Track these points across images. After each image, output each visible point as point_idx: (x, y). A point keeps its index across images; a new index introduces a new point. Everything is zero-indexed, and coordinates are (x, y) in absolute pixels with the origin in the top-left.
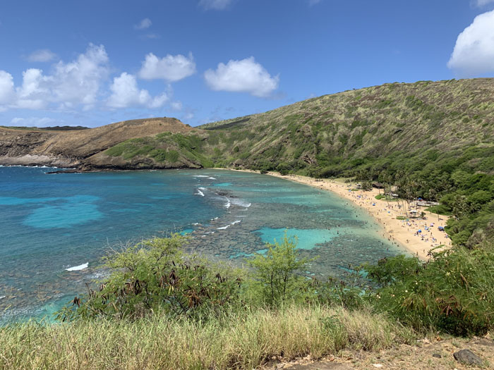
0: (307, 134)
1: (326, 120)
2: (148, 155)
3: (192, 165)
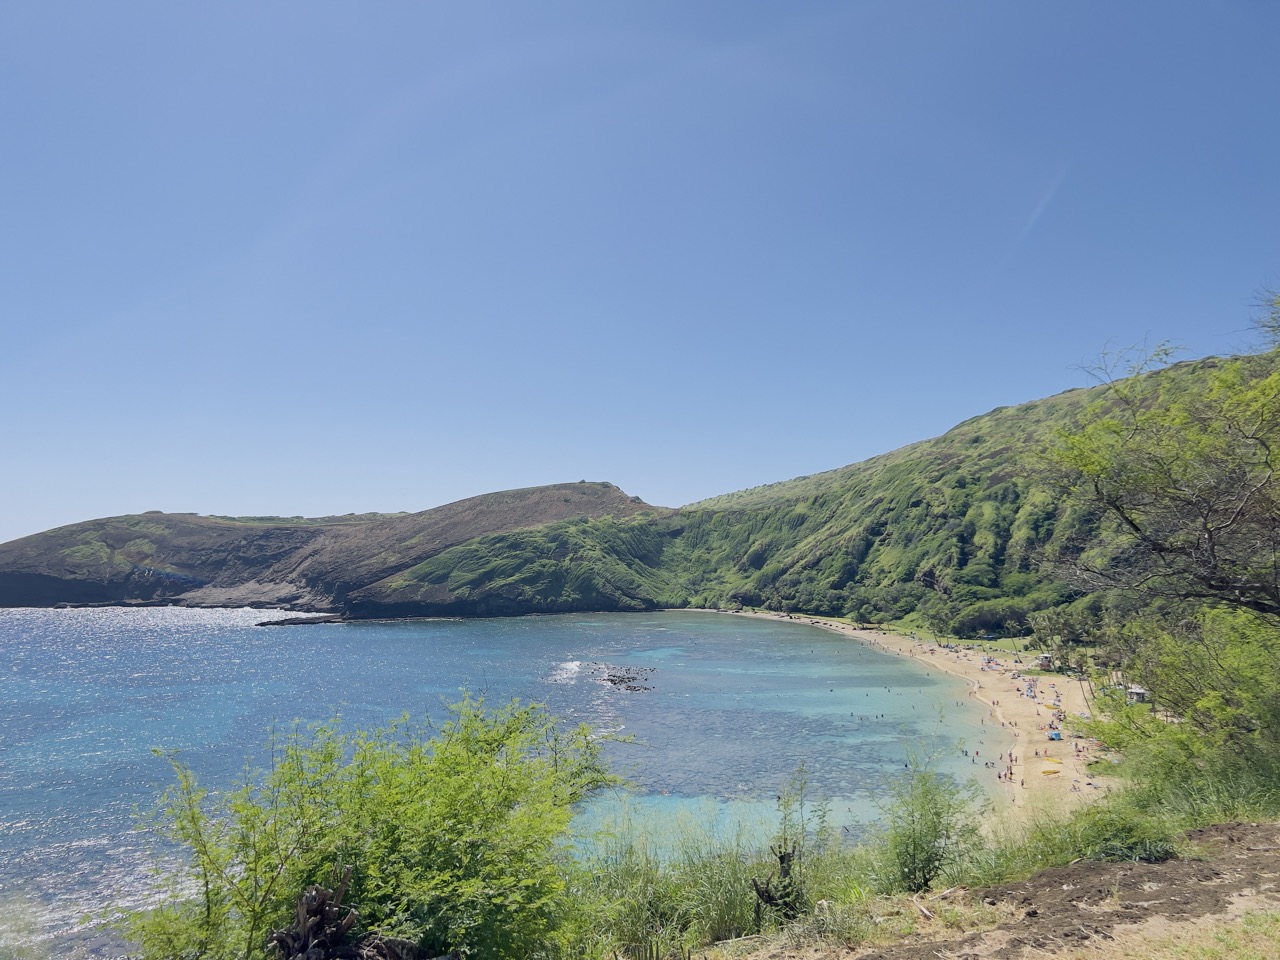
0: (937, 510)
1: (995, 470)
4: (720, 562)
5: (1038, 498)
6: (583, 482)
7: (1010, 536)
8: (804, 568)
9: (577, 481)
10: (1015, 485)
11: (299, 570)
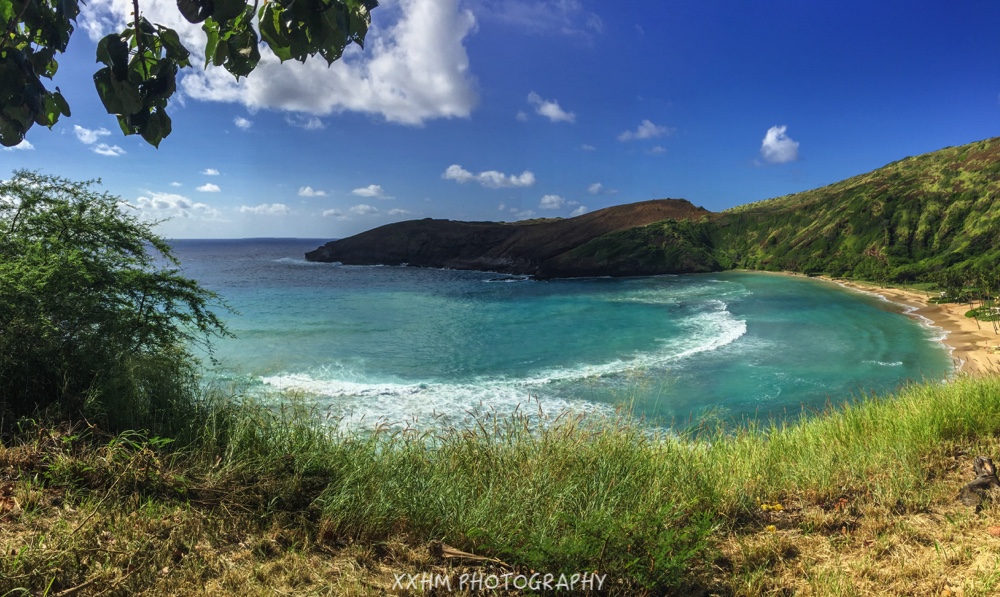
0: (876, 214)
1: (908, 192)
4: (752, 243)
5: (932, 207)
6: (669, 199)
7: (916, 229)
8: (802, 246)
9: (666, 198)
10: (919, 200)
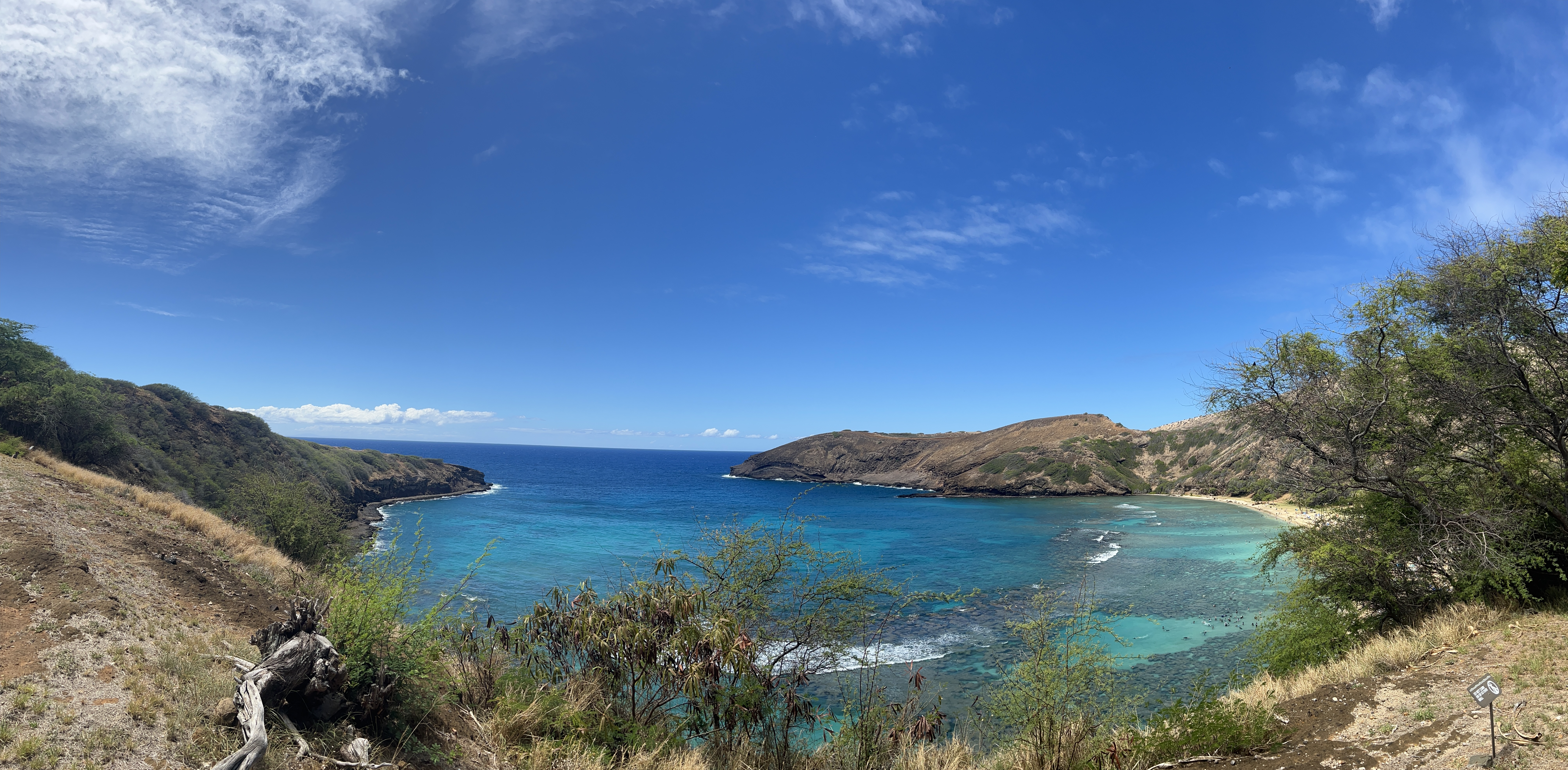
2: (1042, 473)
3: (1112, 489)
4: (1172, 464)
6: (1086, 414)
8: (1223, 467)
9: (1082, 413)
11: (921, 465)
